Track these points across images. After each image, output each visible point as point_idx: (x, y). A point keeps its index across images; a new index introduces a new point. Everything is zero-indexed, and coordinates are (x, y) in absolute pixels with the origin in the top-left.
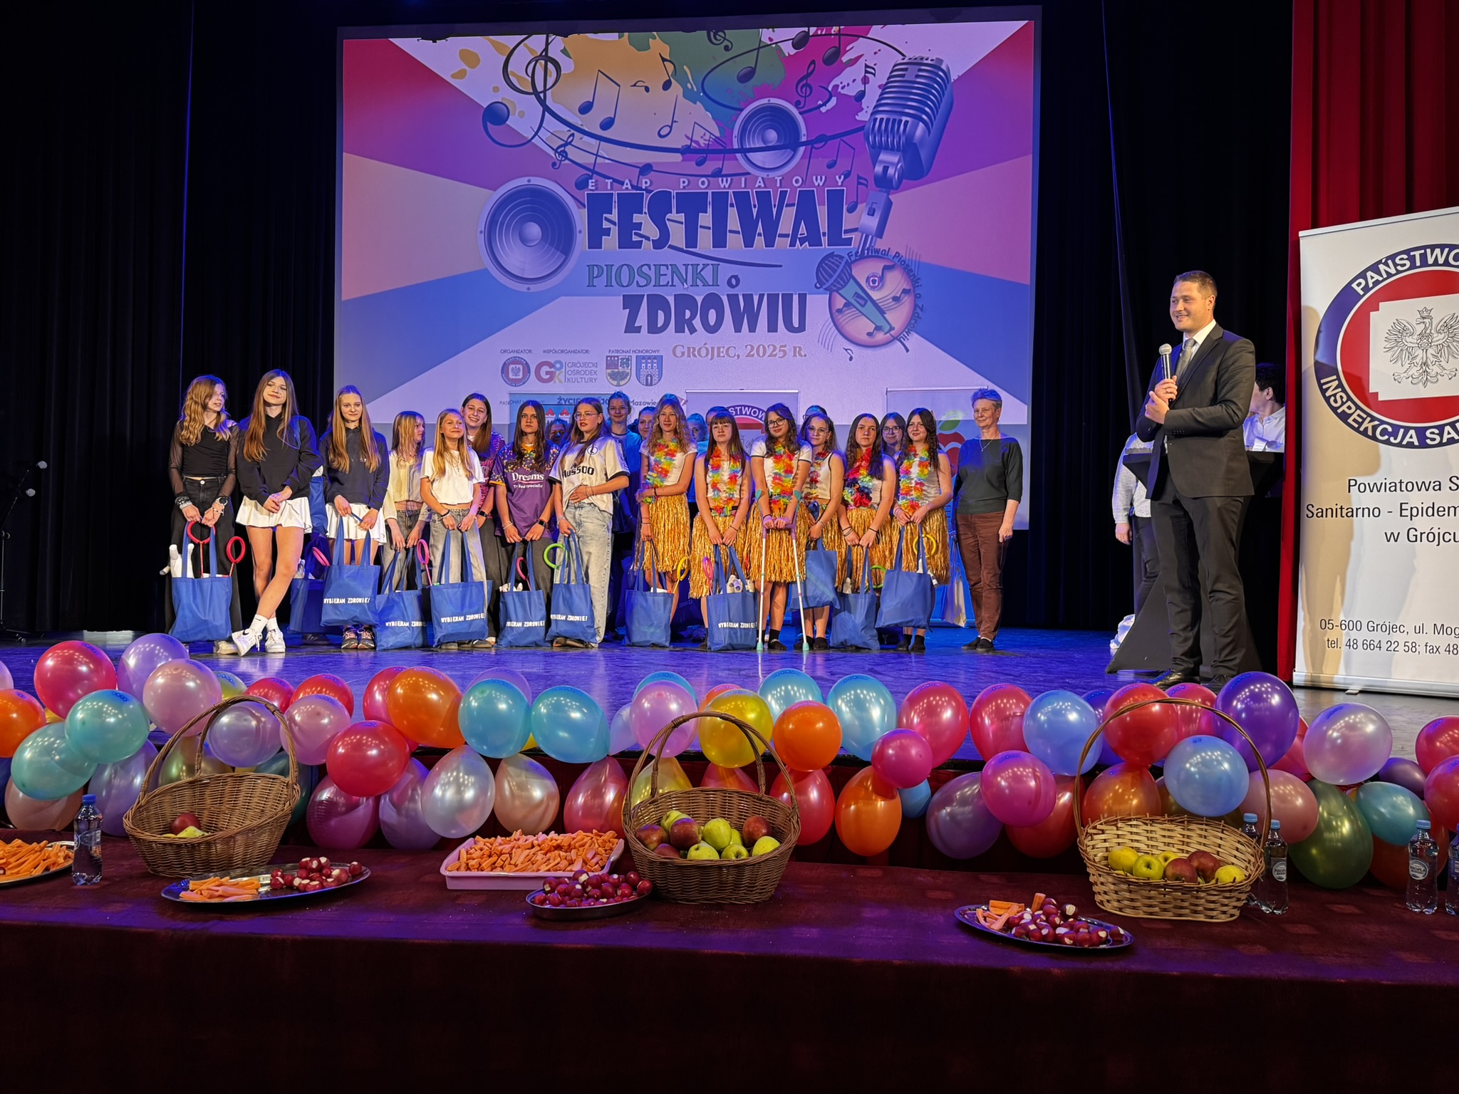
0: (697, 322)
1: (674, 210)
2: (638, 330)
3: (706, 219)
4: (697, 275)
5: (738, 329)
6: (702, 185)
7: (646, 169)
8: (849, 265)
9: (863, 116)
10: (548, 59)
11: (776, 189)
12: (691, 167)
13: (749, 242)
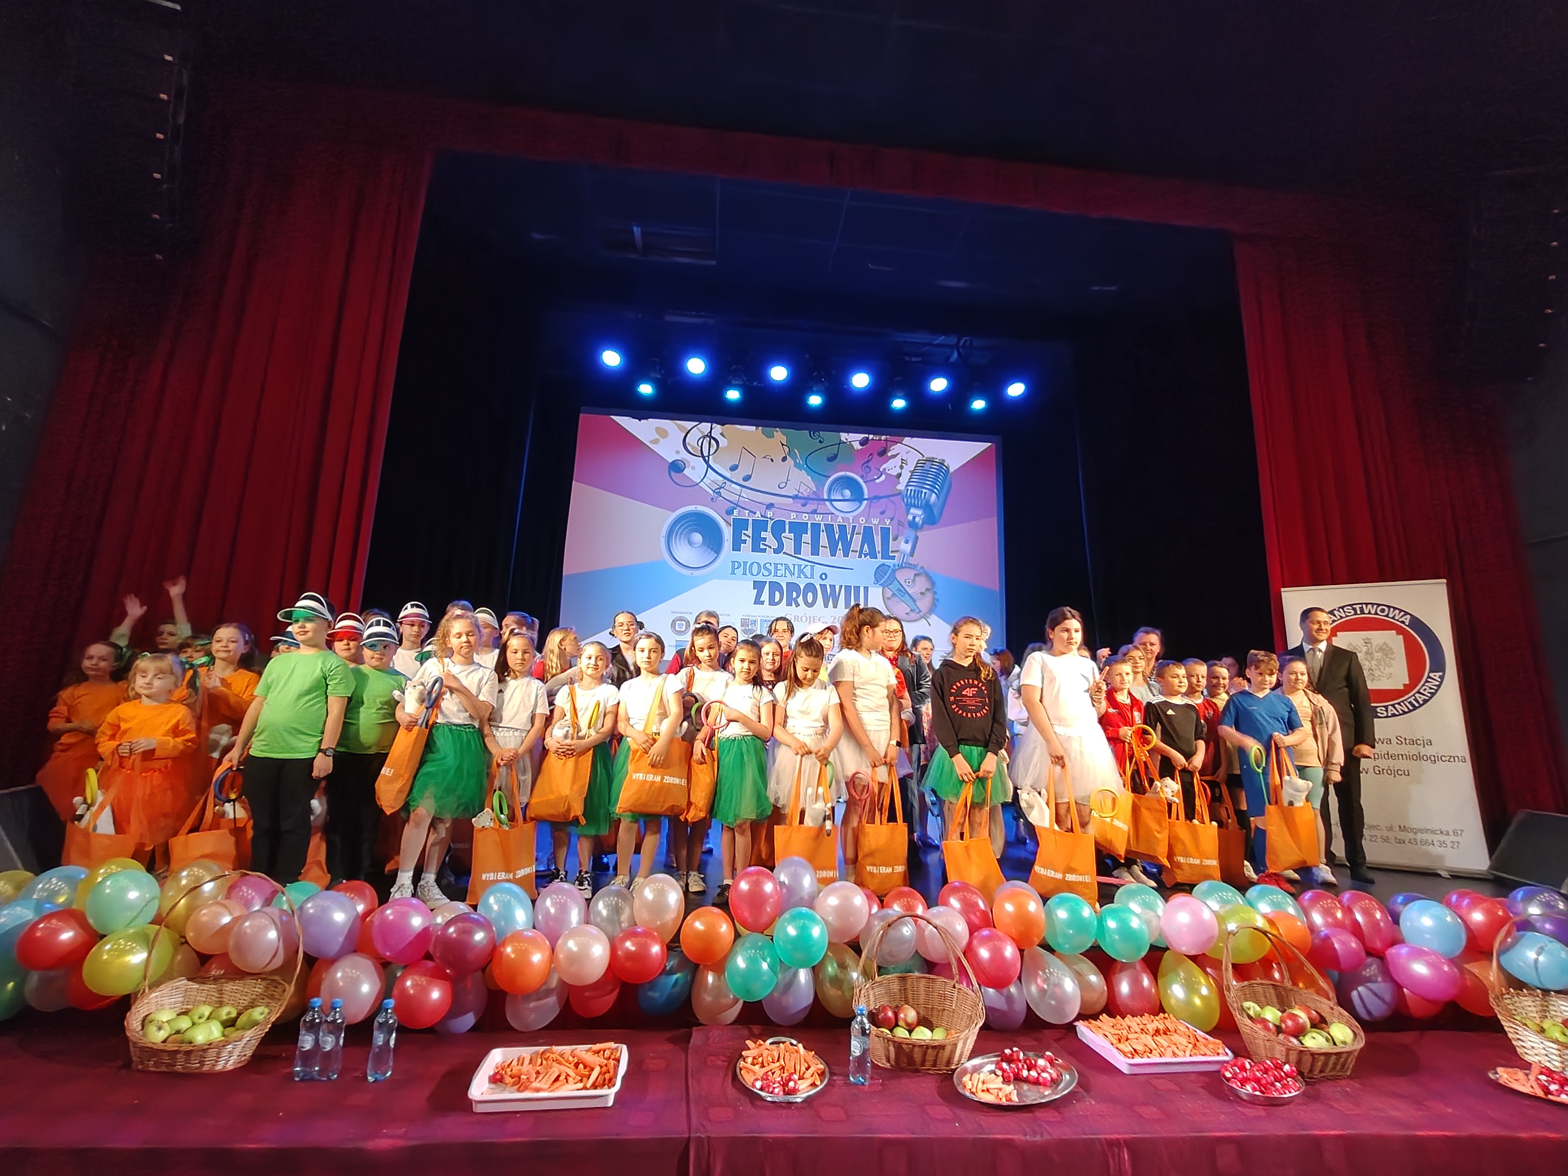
0: (800, 600)
1: (787, 531)
2: (762, 603)
3: (807, 538)
4: (801, 571)
5: (826, 606)
6: (805, 518)
7: (770, 506)
8: (894, 571)
9: (901, 487)
10: (711, 437)
11: (850, 524)
12: (798, 506)
13: (833, 554)
